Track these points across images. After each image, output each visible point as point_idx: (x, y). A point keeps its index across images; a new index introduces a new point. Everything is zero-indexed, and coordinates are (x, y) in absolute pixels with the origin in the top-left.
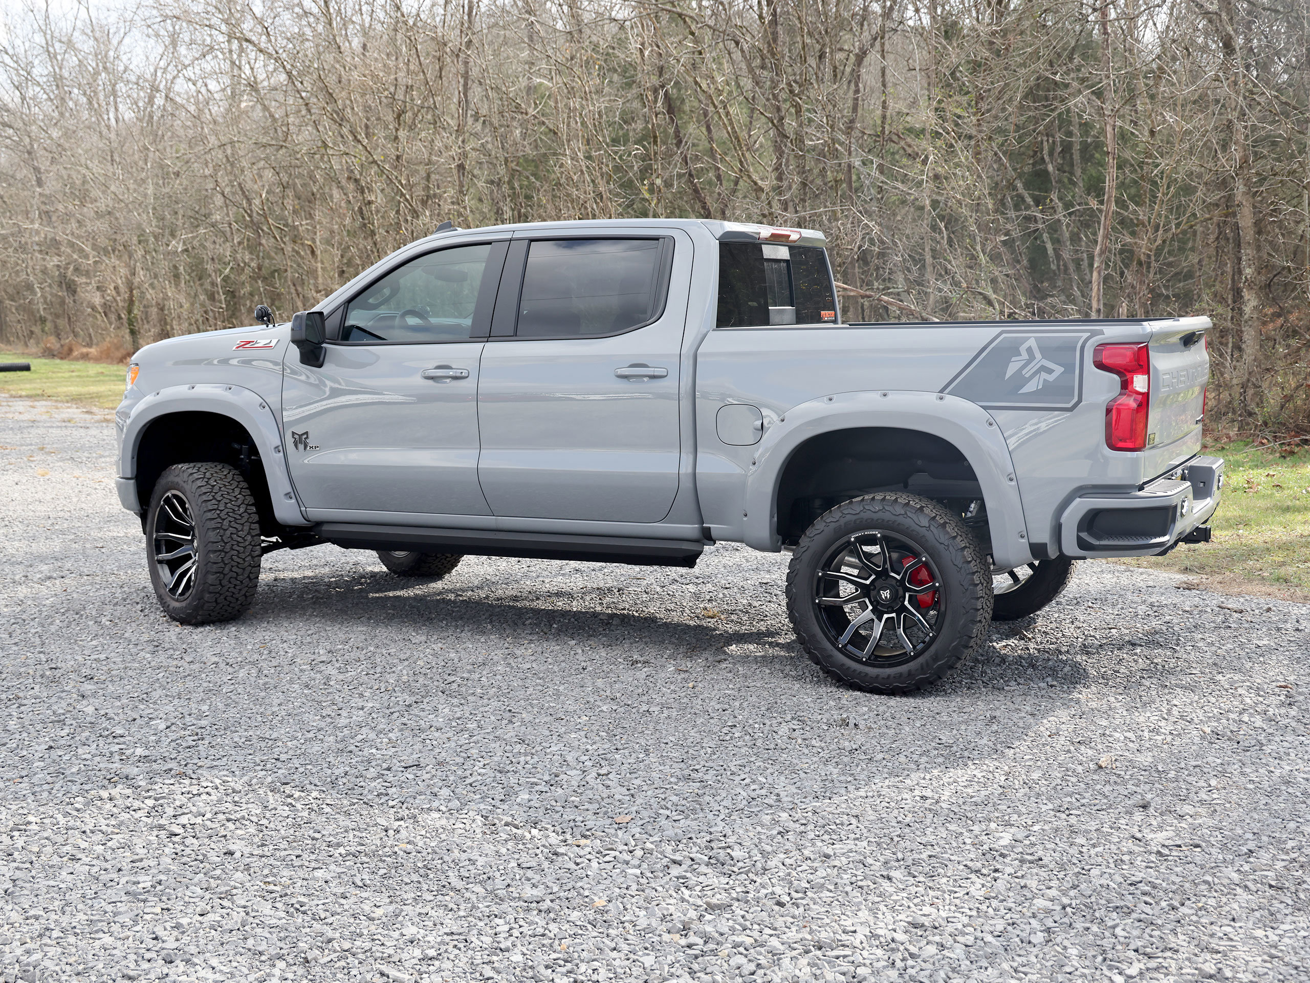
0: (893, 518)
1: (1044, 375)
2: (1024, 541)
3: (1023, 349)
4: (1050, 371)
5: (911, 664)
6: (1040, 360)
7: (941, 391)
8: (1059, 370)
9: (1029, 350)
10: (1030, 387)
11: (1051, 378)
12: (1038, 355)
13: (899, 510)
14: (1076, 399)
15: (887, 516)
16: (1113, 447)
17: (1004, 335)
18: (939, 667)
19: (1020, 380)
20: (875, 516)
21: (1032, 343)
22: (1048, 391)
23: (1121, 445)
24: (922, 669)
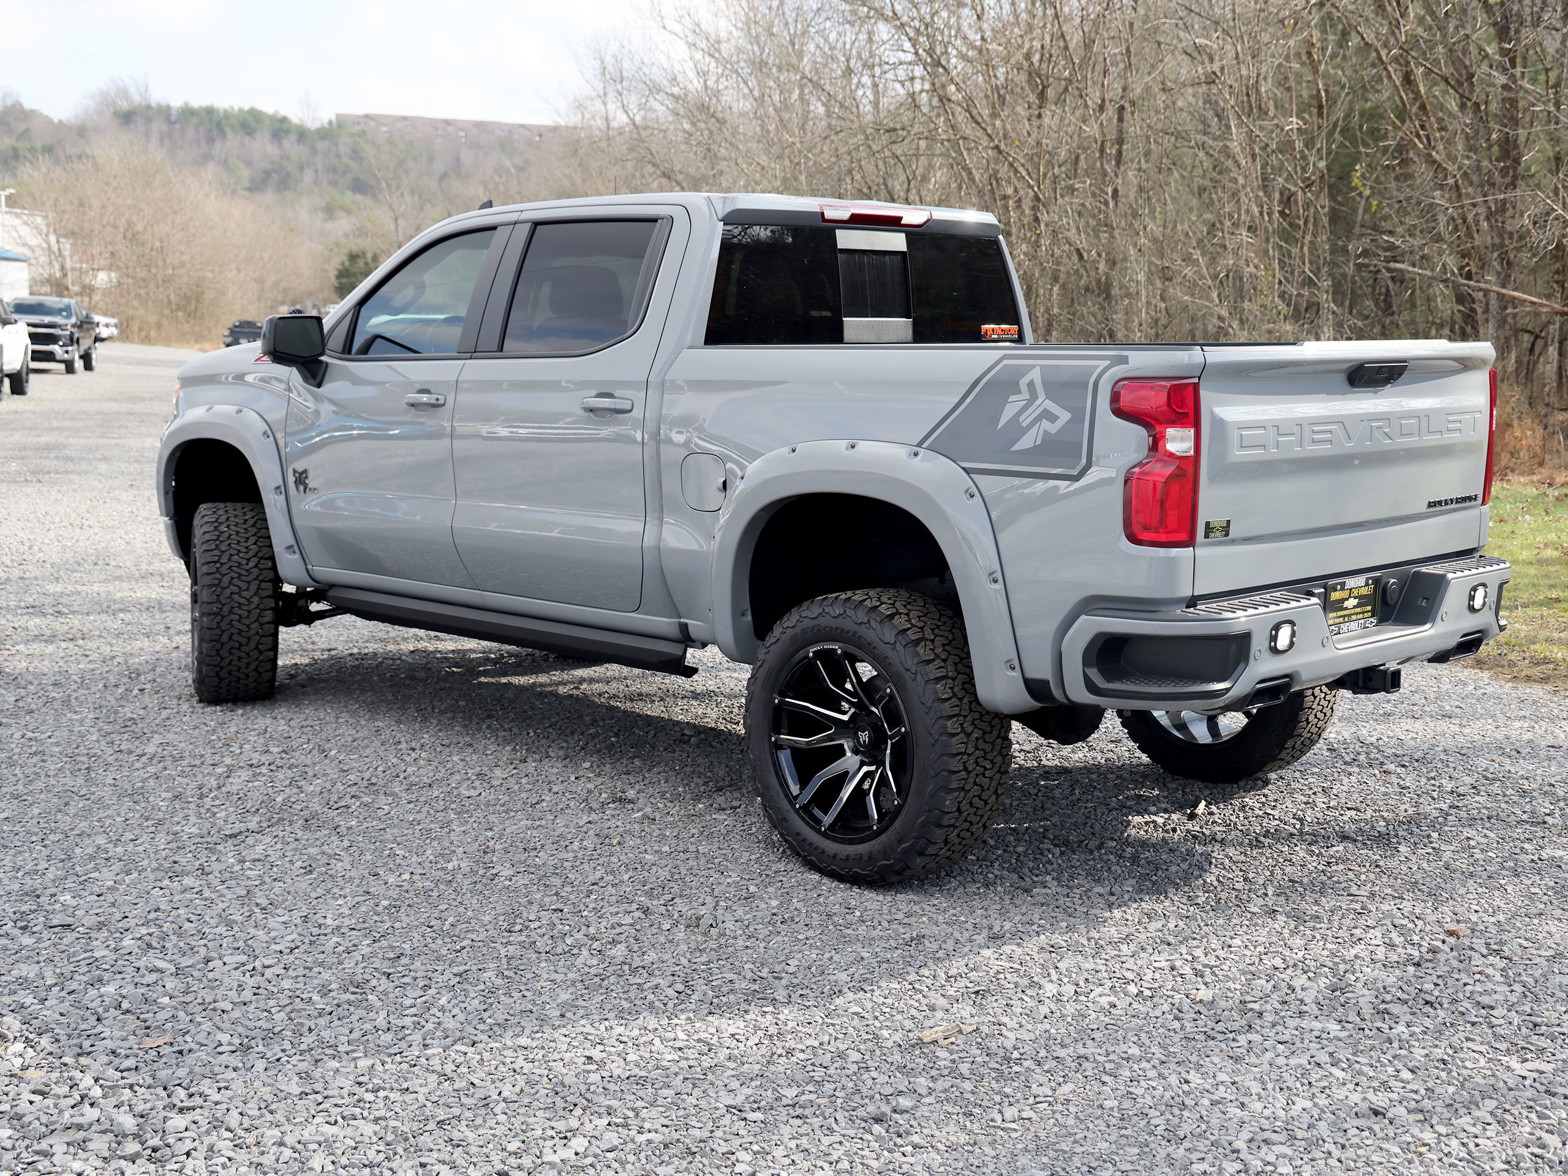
0: (855, 628)
1: (1045, 424)
2: (1016, 674)
3: (1023, 383)
4: (1053, 418)
5: (873, 843)
6: (1043, 402)
7: (919, 445)
8: (1064, 416)
9: (1031, 385)
10: (1026, 442)
11: (1053, 428)
12: (1042, 396)
13: (861, 616)
14: (1084, 461)
15: (847, 624)
16: (1134, 539)
17: (1006, 362)
18: (906, 851)
19: (1016, 429)
20: (835, 623)
21: (1035, 375)
22: (1050, 449)
23: (1145, 536)
24: (885, 853)
